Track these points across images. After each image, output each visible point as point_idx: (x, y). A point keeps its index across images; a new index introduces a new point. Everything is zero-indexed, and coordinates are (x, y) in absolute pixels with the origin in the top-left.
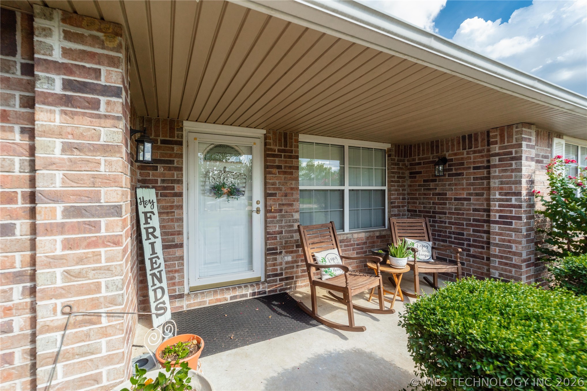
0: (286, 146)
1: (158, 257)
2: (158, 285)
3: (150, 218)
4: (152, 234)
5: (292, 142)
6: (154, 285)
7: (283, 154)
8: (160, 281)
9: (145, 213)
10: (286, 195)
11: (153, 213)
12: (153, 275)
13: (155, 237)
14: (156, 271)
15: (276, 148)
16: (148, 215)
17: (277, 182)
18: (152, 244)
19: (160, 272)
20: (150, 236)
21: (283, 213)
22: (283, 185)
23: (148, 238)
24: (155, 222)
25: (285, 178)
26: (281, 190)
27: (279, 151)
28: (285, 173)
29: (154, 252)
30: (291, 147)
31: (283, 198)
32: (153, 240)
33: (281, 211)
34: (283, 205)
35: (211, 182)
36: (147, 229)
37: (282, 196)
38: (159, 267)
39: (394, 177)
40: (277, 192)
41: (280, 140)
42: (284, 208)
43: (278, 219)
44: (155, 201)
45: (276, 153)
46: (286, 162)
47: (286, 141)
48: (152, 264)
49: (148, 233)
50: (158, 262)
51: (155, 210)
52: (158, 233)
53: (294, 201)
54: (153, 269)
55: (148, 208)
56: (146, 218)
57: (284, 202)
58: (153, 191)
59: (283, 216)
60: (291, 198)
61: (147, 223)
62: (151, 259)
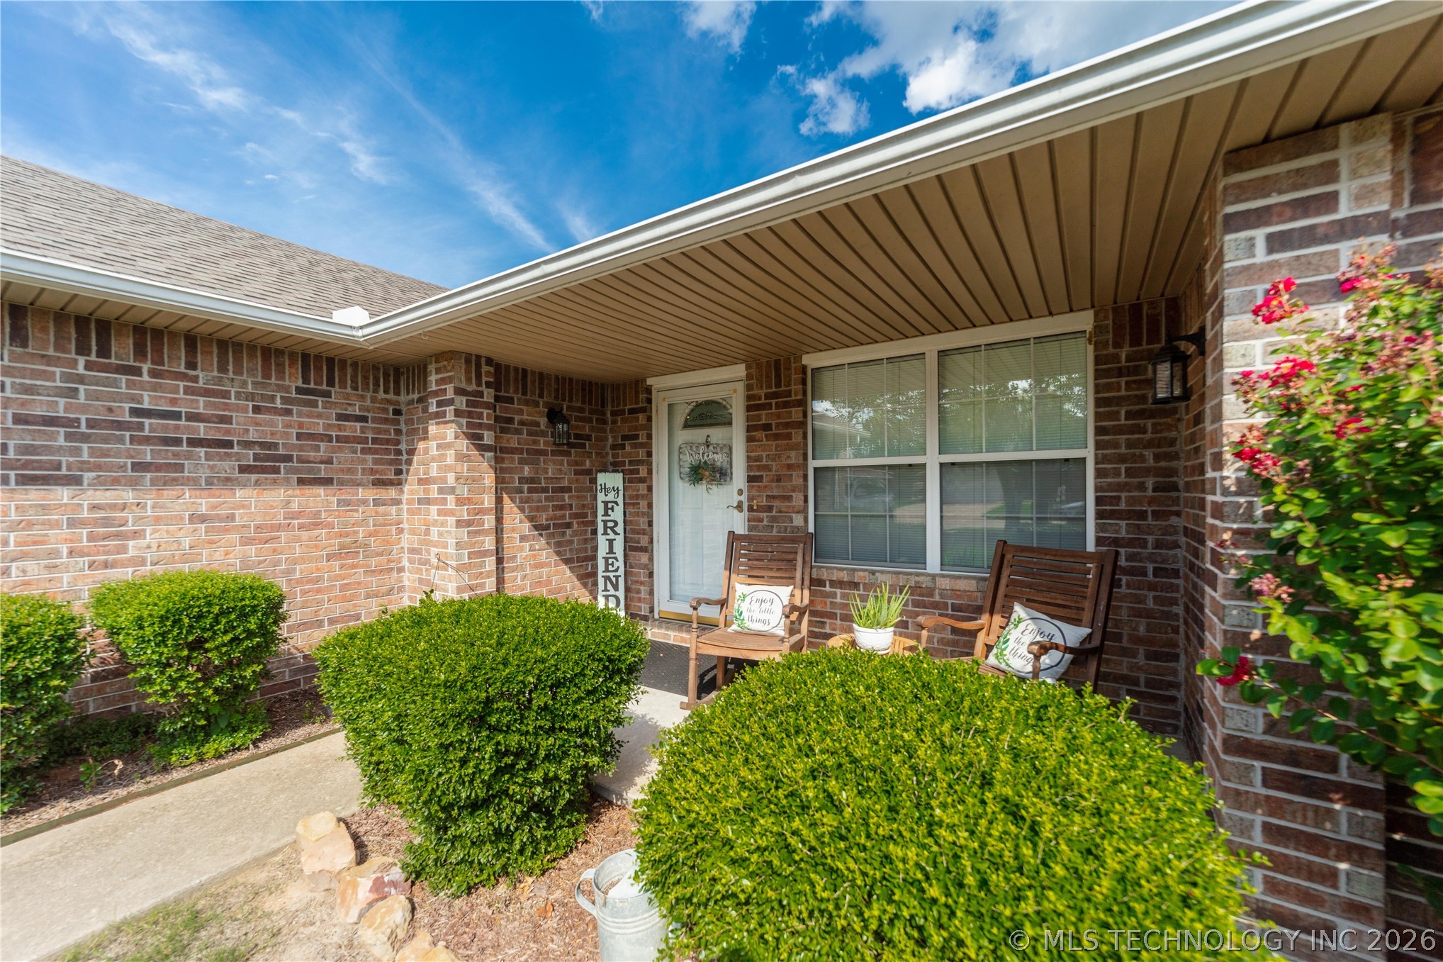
0: (778, 385)
1: (616, 559)
2: (612, 592)
3: (612, 509)
4: (612, 529)
5: (790, 376)
6: (606, 589)
7: (774, 402)
8: (616, 588)
9: (606, 503)
10: (779, 480)
11: (616, 503)
12: (607, 578)
13: (616, 534)
14: (611, 575)
15: (762, 393)
16: (610, 505)
17: (764, 454)
18: (611, 542)
19: (617, 577)
20: (609, 531)
21: (774, 513)
22: (774, 460)
23: (605, 533)
24: (618, 514)
25: (777, 446)
26: (770, 470)
27: (767, 396)
28: (777, 437)
29: (611, 551)
30: (789, 385)
31: (774, 484)
32: (612, 536)
33: (770, 509)
34: (774, 497)
35: (688, 460)
36: (605, 522)
37: (772, 481)
38: (616, 570)
39: (1114, 416)
40: (764, 474)
41: (768, 376)
42: (776, 504)
43: (765, 523)
44: (621, 488)
45: (763, 401)
46: (779, 416)
47: (778, 376)
48: (607, 564)
49: (606, 527)
50: (616, 564)
51: (620, 500)
52: (620, 529)
53: (793, 491)
54: (607, 570)
55: (611, 497)
56: (606, 509)
57: (775, 493)
58: (620, 475)
59: (773, 519)
60: (789, 484)
61: (606, 514)
62: (606, 559)
